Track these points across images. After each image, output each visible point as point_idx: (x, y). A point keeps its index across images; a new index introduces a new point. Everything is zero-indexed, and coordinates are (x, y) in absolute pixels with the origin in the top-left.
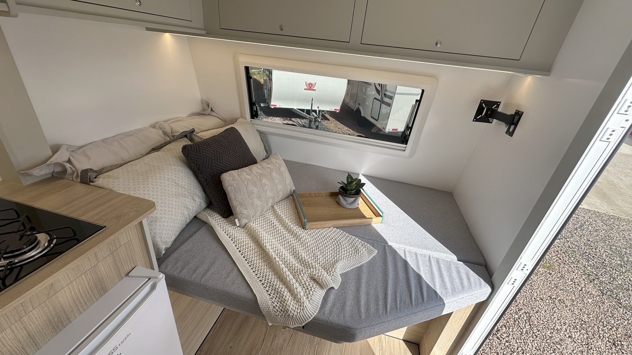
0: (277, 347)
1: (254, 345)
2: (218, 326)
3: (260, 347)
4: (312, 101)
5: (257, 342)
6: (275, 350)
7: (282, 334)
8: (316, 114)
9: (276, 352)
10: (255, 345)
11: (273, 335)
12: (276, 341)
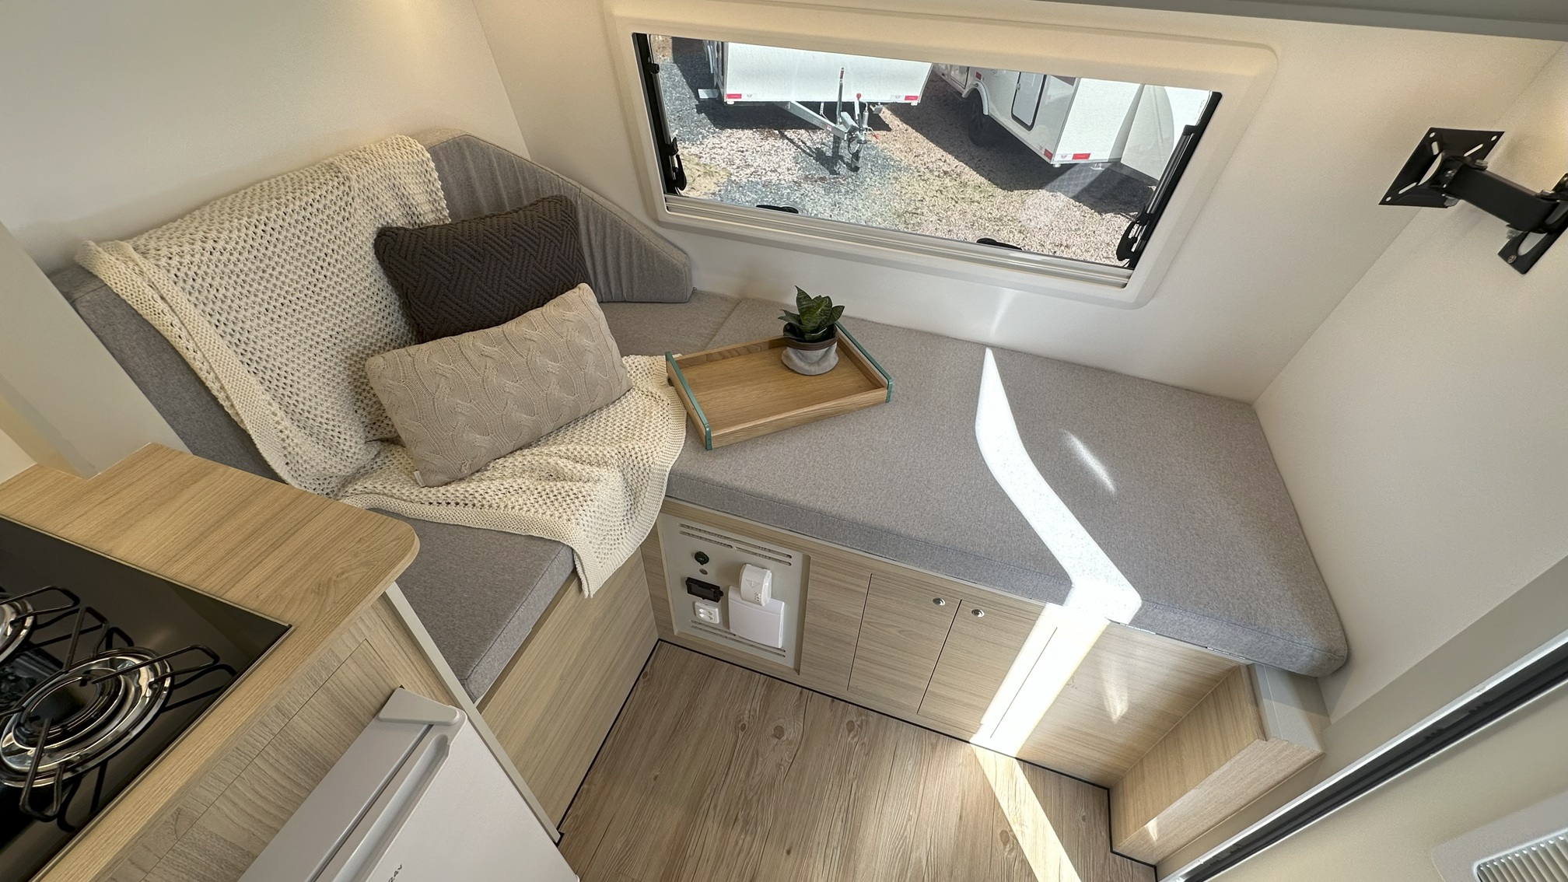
0: (761, 781)
1: (709, 774)
2: (624, 725)
3: (723, 779)
4: (841, 77)
5: (715, 767)
6: (757, 788)
7: (774, 749)
8: (853, 117)
9: (759, 792)
10: (712, 775)
11: (751, 752)
12: (759, 766)
